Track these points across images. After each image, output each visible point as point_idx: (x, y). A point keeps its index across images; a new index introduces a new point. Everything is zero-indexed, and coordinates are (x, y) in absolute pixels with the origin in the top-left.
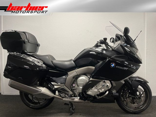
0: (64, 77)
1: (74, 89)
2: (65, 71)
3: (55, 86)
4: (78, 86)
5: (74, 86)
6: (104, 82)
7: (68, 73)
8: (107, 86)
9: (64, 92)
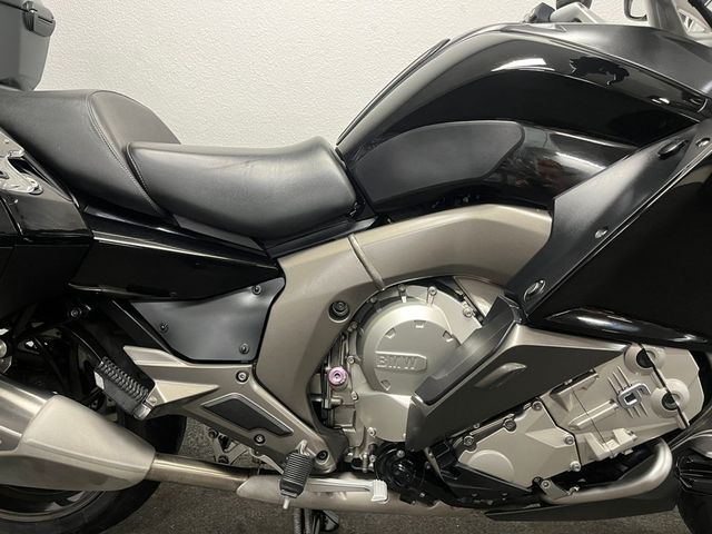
0: (248, 298)
1: (334, 406)
2: (253, 245)
3: (160, 385)
4: (373, 383)
5: (335, 380)
6: (644, 360)
7: (287, 264)
8: (669, 398)
9: (251, 435)
